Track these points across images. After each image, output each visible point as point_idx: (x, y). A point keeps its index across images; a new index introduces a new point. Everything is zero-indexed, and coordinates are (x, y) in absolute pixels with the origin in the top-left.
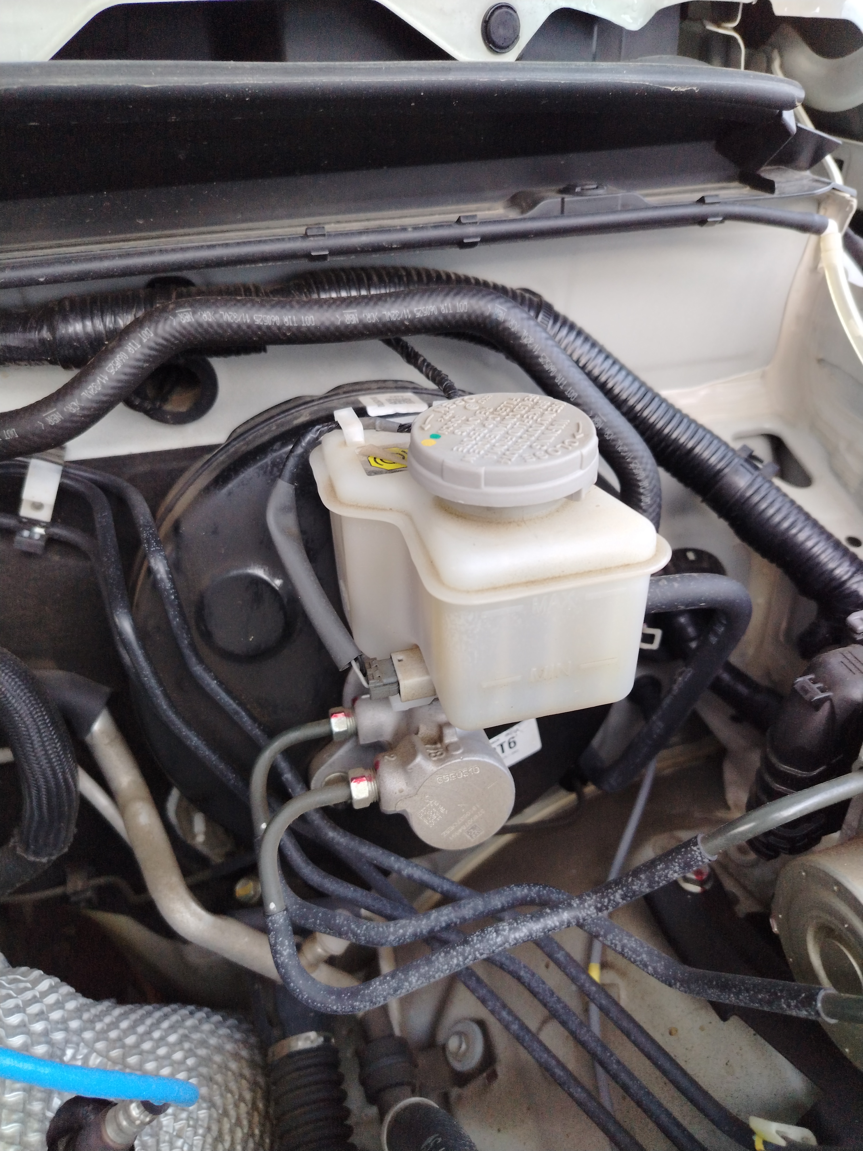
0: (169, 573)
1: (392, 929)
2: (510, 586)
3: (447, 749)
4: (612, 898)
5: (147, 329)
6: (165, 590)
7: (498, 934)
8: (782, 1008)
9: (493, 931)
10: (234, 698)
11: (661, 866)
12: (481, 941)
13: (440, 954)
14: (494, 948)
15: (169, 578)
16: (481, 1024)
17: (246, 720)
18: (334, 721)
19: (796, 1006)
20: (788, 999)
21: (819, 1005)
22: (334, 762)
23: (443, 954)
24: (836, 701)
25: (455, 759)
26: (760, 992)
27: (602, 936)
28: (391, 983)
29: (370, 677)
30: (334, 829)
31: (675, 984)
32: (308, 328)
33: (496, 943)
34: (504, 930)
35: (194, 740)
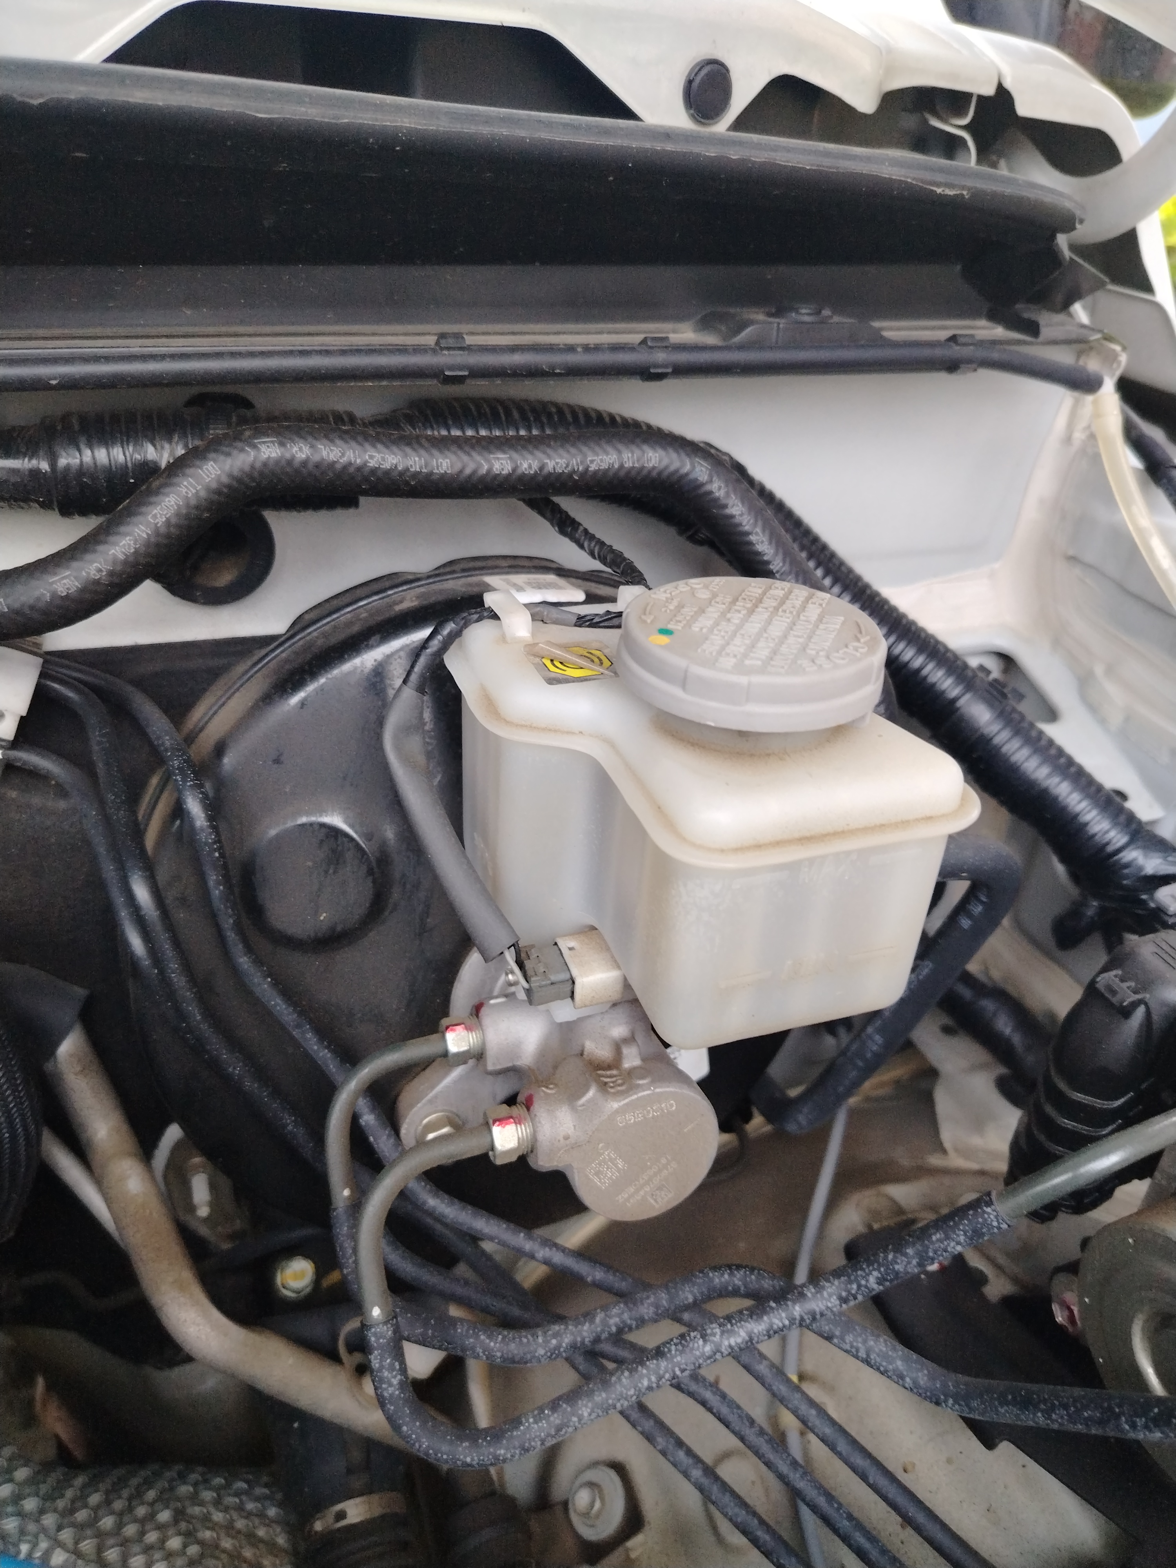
1: (540, 1340)
2: (778, 844)
3: (628, 1075)
4: (863, 1282)
5: (212, 461)
6: (206, 843)
7: (705, 1341)
8: (1122, 1431)
9: (699, 1336)
11: (938, 1236)
12: (682, 1352)
13: (623, 1373)
14: (701, 1361)
15: (212, 827)
16: (621, 1469)
17: (309, 1037)
18: (450, 1036)
19: (1146, 1426)
20: (1131, 1416)
22: (436, 1097)
23: (626, 1373)
24: (1151, 1004)
25: (644, 1091)
26: (1086, 1407)
27: (837, 1337)
28: (552, 1419)
29: (530, 972)
30: (436, 1196)
31: (946, 1401)
32: (443, 476)
33: (703, 1354)
34: (714, 1335)
35: (238, 1068)
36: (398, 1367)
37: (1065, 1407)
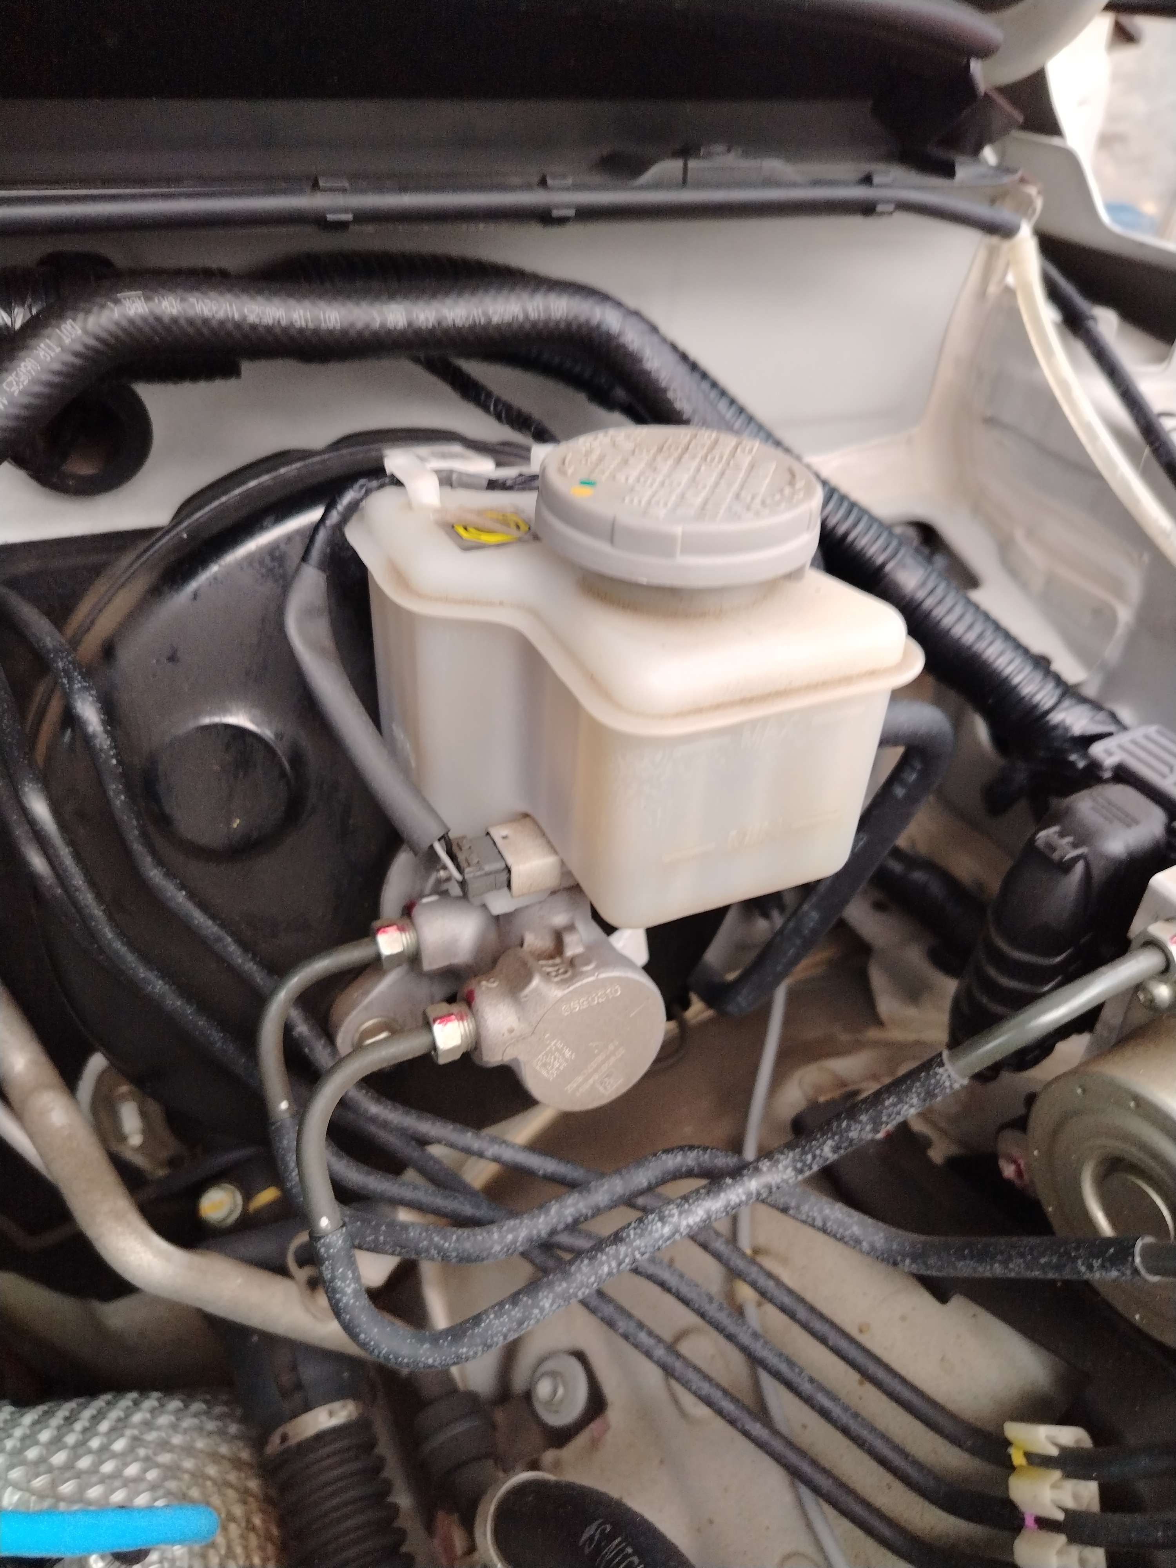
0: (105, 723)
1: (496, 1236)
2: (721, 706)
3: (572, 963)
4: (818, 1152)
5: (70, 321)
6: (101, 750)
7: (663, 1223)
8: (1079, 1272)
9: (657, 1218)
10: (213, 917)
11: (891, 1100)
12: (641, 1236)
13: (582, 1261)
14: (660, 1243)
15: (106, 732)
16: (580, 1356)
17: (232, 949)
18: (382, 939)
19: (1103, 1266)
20: (1088, 1259)
21: (1138, 1260)
22: (371, 1003)
23: (586, 1261)
24: (1091, 858)
25: (587, 977)
26: (1042, 1255)
27: (793, 1209)
28: (513, 1313)
29: (463, 864)
30: (378, 1101)
32: (331, 332)
33: (662, 1236)
34: (672, 1216)
35: (158, 986)
36: (350, 1276)
37: (1022, 1255)
